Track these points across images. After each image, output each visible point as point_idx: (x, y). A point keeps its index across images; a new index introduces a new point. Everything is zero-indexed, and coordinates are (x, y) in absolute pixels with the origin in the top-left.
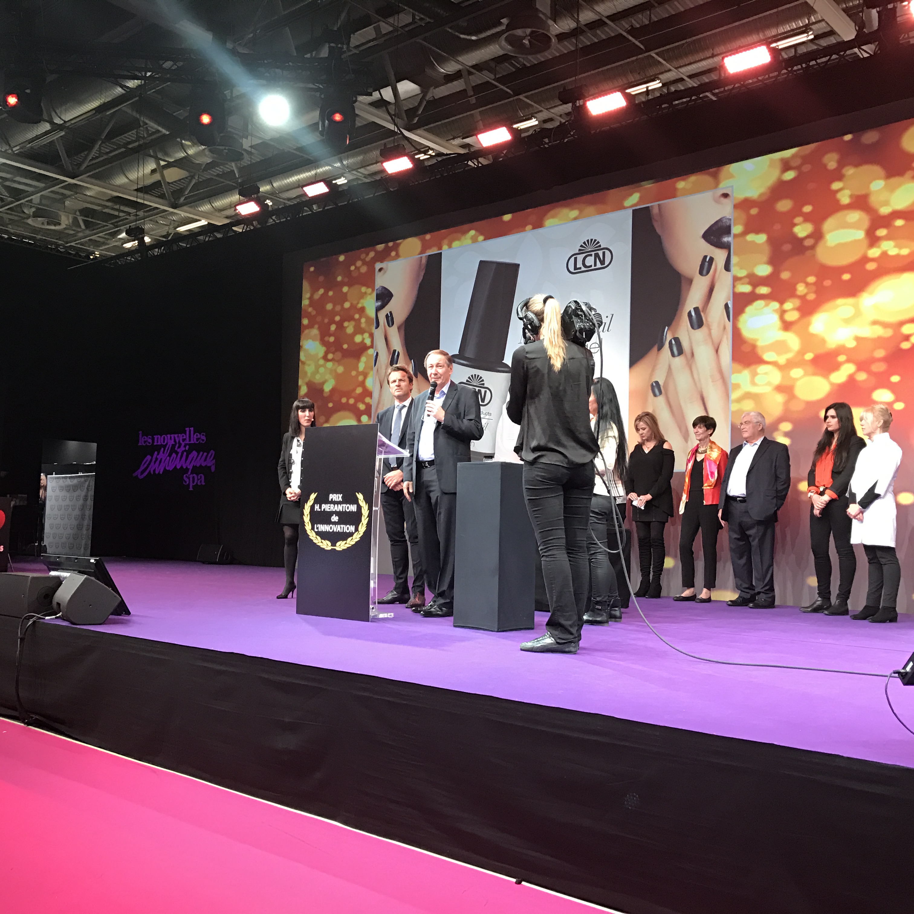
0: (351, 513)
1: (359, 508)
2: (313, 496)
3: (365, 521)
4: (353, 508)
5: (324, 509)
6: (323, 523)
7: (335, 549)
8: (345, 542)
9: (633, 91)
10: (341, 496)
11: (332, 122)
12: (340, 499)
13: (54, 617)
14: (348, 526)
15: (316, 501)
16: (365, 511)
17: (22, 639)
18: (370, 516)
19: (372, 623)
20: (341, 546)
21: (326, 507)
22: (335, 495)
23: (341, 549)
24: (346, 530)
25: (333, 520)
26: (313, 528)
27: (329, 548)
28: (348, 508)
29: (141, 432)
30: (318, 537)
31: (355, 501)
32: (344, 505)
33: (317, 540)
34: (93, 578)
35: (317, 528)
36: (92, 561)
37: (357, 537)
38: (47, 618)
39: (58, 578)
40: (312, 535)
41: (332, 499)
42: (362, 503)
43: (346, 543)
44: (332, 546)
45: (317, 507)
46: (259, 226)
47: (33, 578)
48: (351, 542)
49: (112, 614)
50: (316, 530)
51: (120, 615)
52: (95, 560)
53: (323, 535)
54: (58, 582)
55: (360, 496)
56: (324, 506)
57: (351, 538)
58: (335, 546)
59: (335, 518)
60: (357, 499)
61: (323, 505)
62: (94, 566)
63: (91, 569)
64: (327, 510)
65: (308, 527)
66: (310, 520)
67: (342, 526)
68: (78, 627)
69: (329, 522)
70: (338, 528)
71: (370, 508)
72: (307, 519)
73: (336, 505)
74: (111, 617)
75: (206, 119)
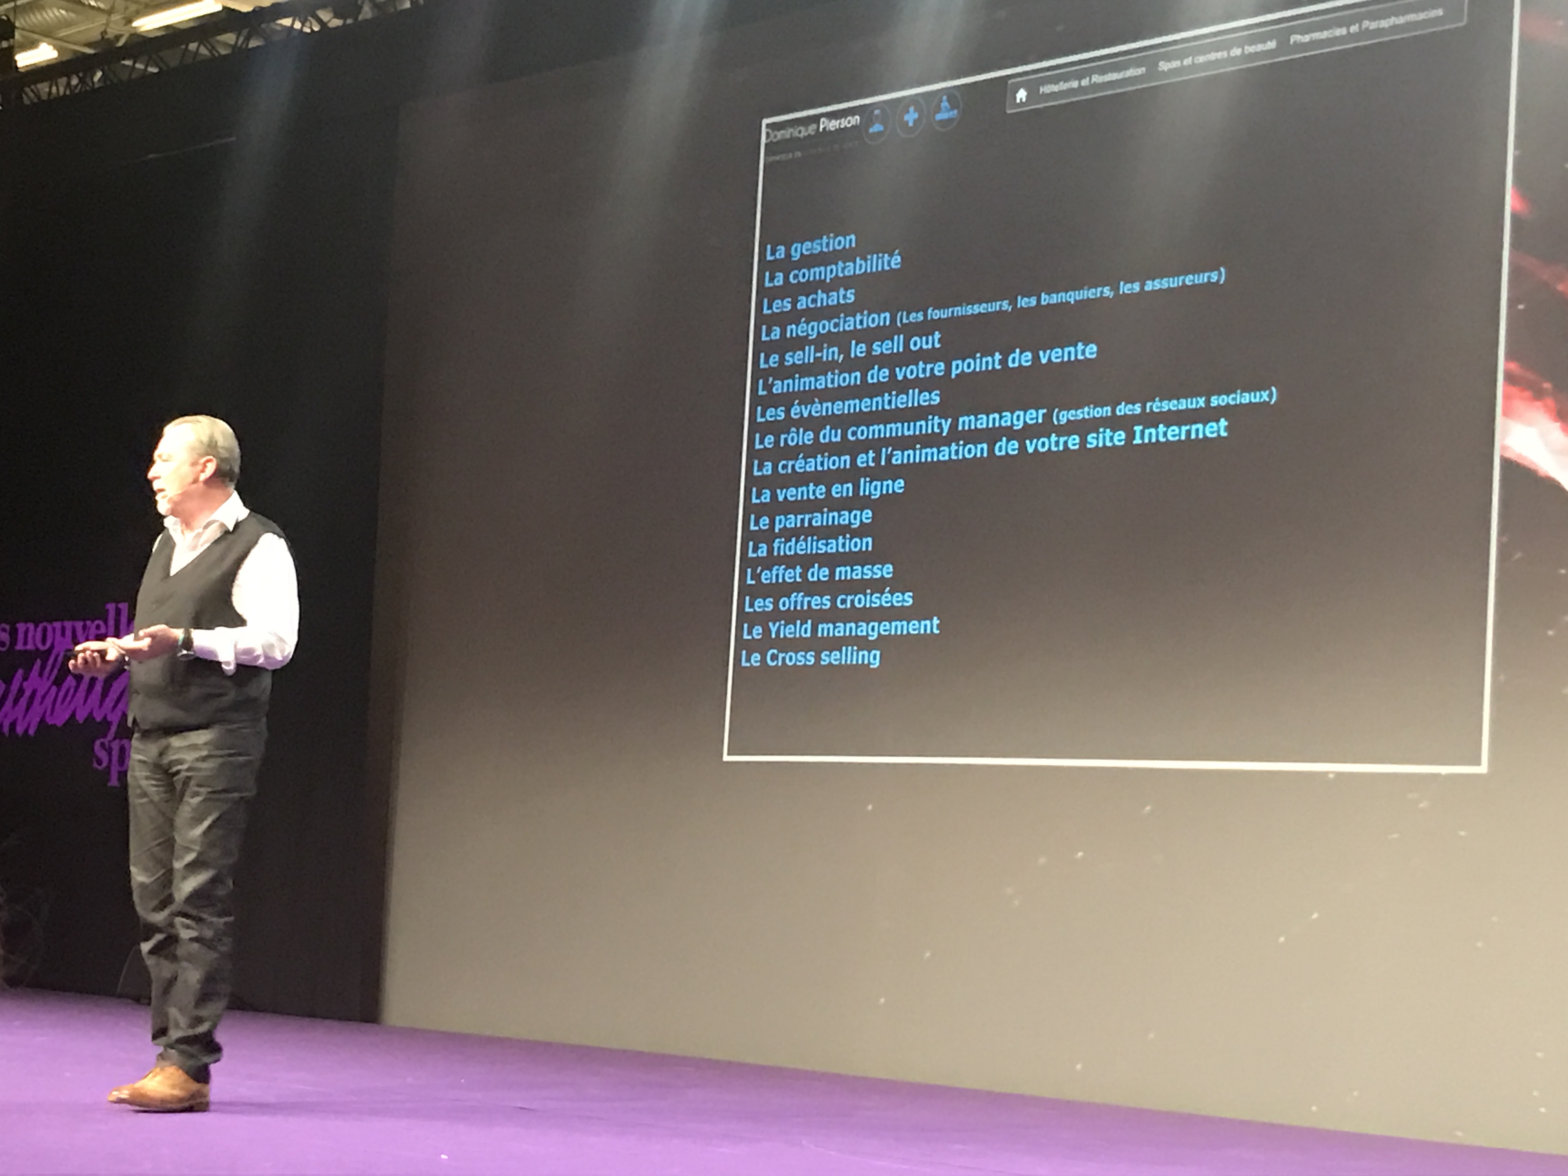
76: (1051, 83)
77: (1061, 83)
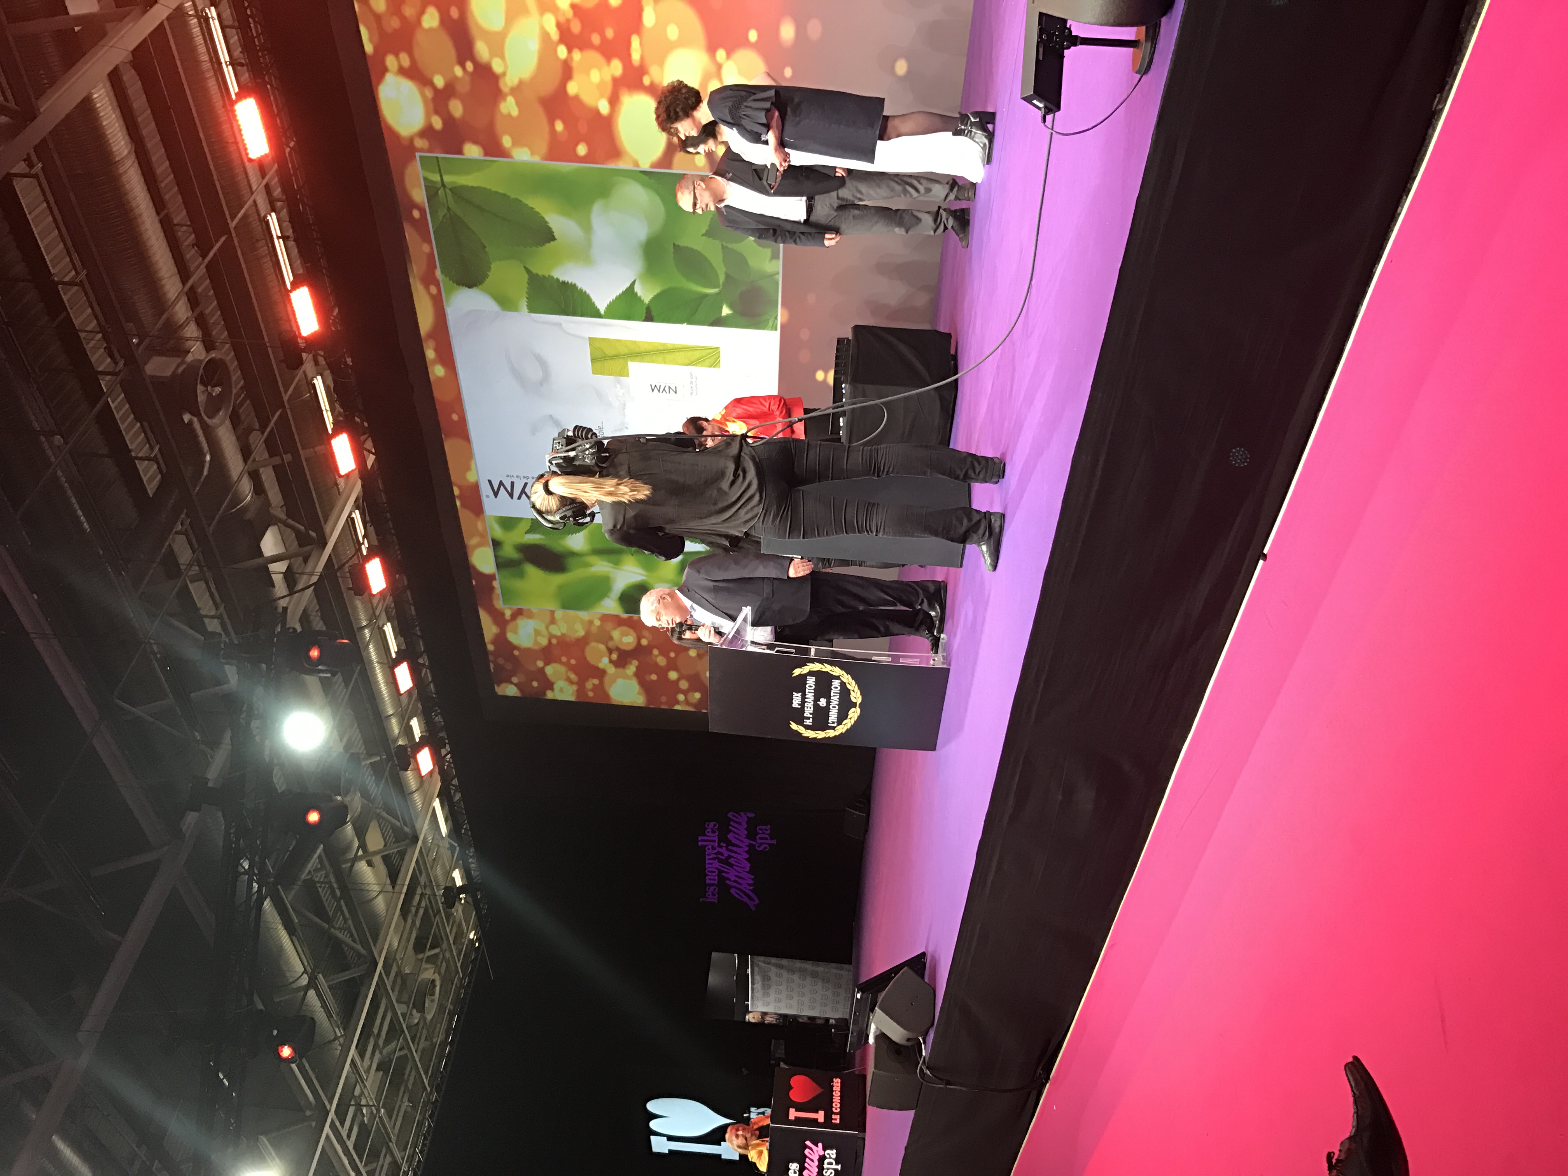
0: (817, 683)
1: (811, 673)
2: (794, 726)
3: (827, 668)
4: (811, 681)
5: (810, 714)
6: (828, 716)
7: (860, 704)
8: (851, 692)
9: (288, 277)
10: (795, 694)
11: (320, 660)
12: (799, 695)
13: (923, 1046)
14: (832, 687)
15: (800, 722)
16: (816, 667)
17: (948, 1083)
18: (821, 662)
19: (953, 663)
20: (856, 696)
21: (808, 711)
22: (793, 701)
23: (861, 697)
24: (837, 690)
25: (825, 705)
26: (833, 728)
27: (858, 710)
28: (811, 687)
29: (701, 900)
30: (844, 723)
31: (803, 678)
32: (807, 691)
33: (848, 724)
34: (881, 996)
35: (833, 723)
36: (859, 996)
37: (847, 678)
38: (924, 1054)
39: (877, 1038)
40: (841, 729)
41: (799, 705)
42: (805, 670)
43: (853, 691)
44: (855, 707)
45: (808, 722)
46: (448, 746)
47: (876, 1067)
48: (852, 685)
49: (922, 976)
50: (835, 724)
51: (925, 964)
52: (858, 992)
53: (842, 716)
54: (882, 1037)
55: (797, 672)
56: (807, 714)
57: (848, 686)
58: (856, 703)
59: (823, 702)
60: (800, 675)
61: (805, 715)
62: (865, 995)
63: (868, 998)
64: (811, 710)
65: (831, 733)
66: (823, 731)
67: (832, 694)
68: (936, 1020)
69: (827, 709)
70: (835, 699)
71: (813, 661)
72: (821, 735)
73: (806, 700)
74: (926, 980)
75: (313, 817)
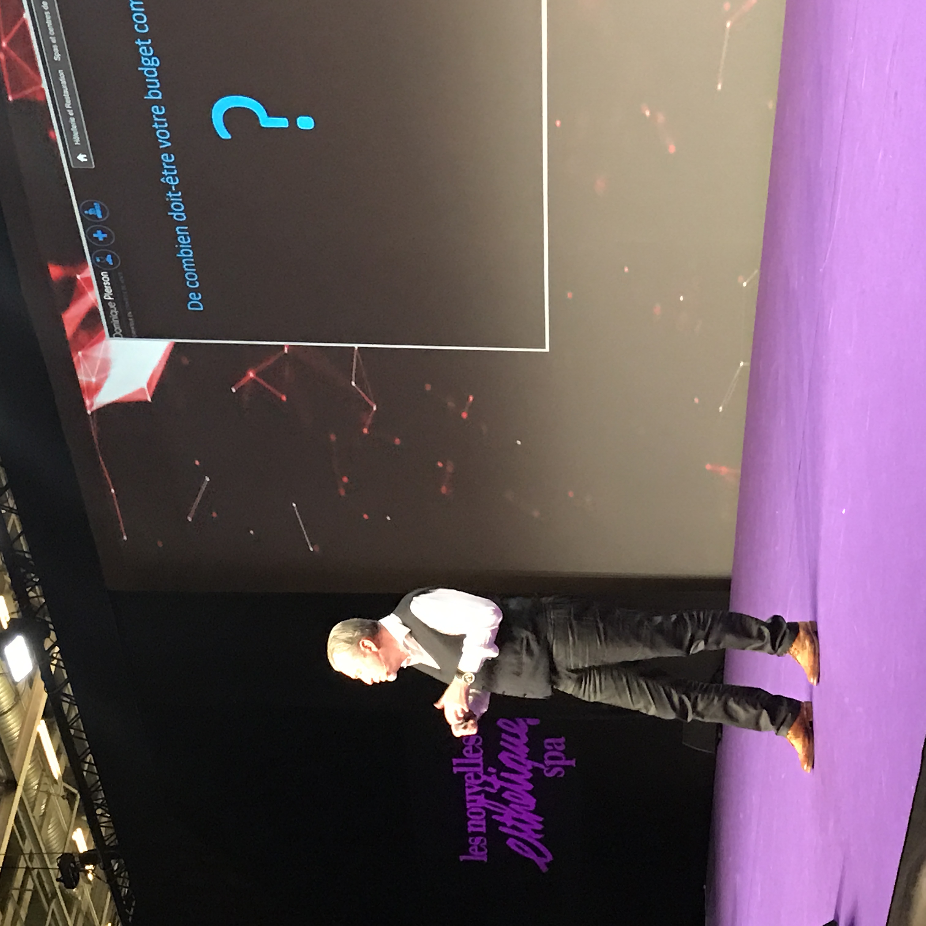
29: (462, 858)
76: (72, 137)
77: (72, 129)
